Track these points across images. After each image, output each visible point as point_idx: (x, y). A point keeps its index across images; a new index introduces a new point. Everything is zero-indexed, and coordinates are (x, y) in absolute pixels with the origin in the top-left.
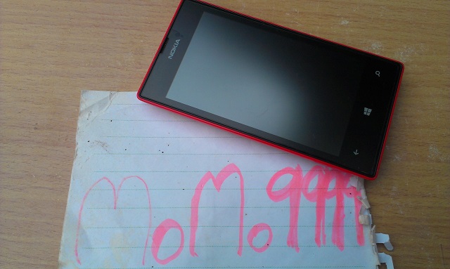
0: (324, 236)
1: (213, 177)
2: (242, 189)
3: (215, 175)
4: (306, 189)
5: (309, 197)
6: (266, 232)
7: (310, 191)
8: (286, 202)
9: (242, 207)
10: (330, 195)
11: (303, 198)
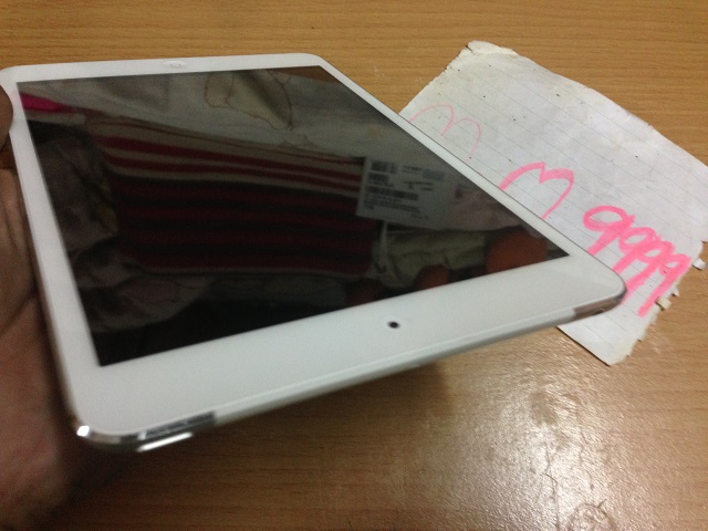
1: (543, 168)
2: (563, 196)
3: (547, 169)
4: (626, 238)
5: (623, 246)
7: (628, 242)
8: (598, 235)
9: (554, 207)
10: (643, 259)
11: (615, 244)
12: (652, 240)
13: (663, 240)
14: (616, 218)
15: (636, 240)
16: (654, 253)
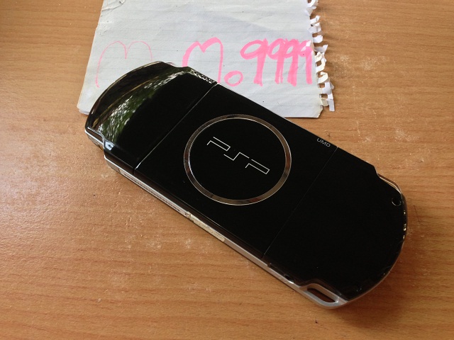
0: (282, 79)
1: (200, 45)
2: (222, 52)
3: (202, 43)
4: (271, 52)
5: (272, 57)
6: (239, 76)
7: (273, 53)
8: (255, 59)
9: (221, 62)
10: (288, 56)
11: (267, 58)
12: (284, 43)
13: (289, 40)
14: (257, 46)
15: (276, 49)
16: (290, 49)
